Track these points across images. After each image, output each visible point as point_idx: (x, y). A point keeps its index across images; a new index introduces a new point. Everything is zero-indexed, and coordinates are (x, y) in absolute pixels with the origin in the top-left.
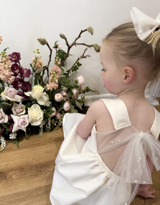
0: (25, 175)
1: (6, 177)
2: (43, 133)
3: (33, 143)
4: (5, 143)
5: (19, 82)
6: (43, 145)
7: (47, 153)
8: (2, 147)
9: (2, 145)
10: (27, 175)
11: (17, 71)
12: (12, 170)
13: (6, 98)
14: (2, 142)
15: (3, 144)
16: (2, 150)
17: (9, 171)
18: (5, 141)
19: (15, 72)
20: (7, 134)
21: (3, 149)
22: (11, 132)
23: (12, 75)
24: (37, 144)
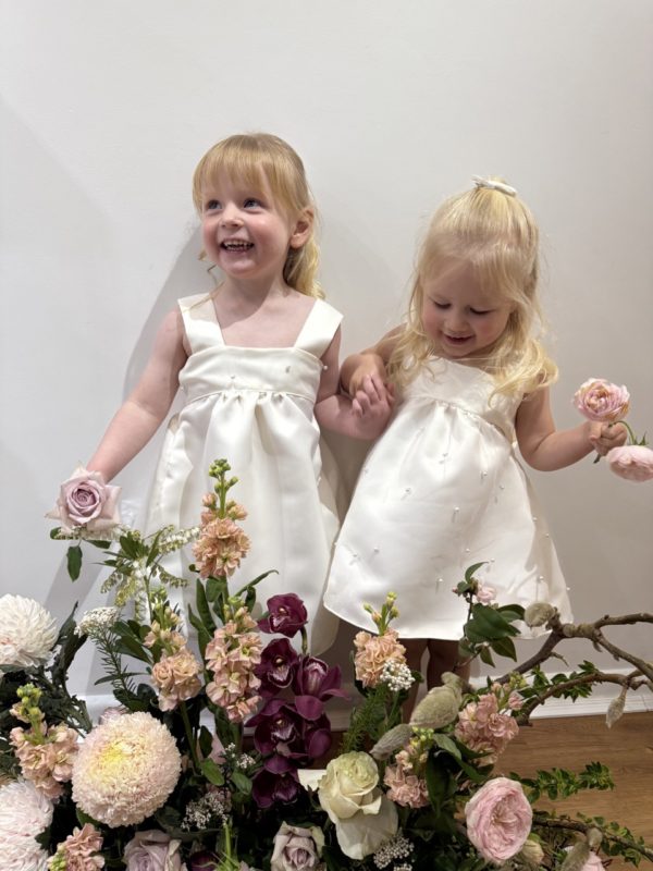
5: (278, 720)
11: (281, 675)
19: (272, 678)
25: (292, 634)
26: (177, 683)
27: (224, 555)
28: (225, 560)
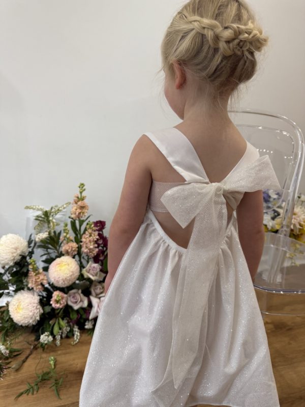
4: (79, 334)
5: (101, 254)
8: (75, 339)
11: (101, 242)
13: (87, 276)
14: (76, 333)
15: (77, 335)
16: (76, 344)
18: (79, 331)
19: (99, 244)
20: (82, 321)
21: (77, 342)
22: (87, 319)
23: (96, 247)
26: (73, 249)
27: (83, 211)
28: (83, 213)
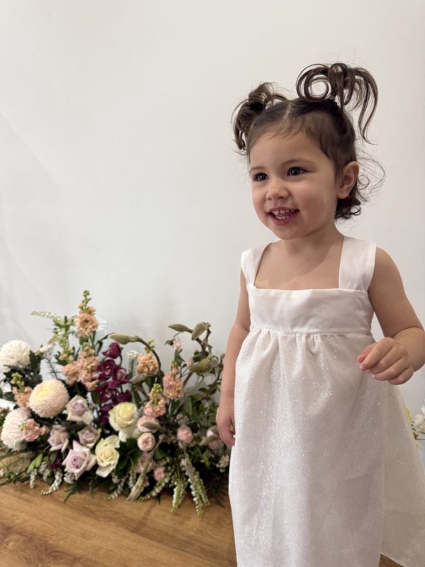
0: (22, 551)
1: (5, 537)
2: (119, 495)
3: (87, 506)
6: (96, 518)
7: (83, 536)
9: (53, 485)
10: (23, 553)
12: (21, 533)
15: (55, 485)
16: (46, 494)
17: (16, 533)
21: (49, 493)
24: (91, 511)
25: (115, 357)
